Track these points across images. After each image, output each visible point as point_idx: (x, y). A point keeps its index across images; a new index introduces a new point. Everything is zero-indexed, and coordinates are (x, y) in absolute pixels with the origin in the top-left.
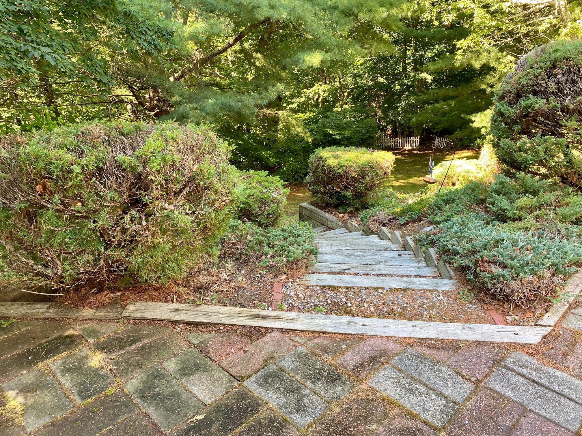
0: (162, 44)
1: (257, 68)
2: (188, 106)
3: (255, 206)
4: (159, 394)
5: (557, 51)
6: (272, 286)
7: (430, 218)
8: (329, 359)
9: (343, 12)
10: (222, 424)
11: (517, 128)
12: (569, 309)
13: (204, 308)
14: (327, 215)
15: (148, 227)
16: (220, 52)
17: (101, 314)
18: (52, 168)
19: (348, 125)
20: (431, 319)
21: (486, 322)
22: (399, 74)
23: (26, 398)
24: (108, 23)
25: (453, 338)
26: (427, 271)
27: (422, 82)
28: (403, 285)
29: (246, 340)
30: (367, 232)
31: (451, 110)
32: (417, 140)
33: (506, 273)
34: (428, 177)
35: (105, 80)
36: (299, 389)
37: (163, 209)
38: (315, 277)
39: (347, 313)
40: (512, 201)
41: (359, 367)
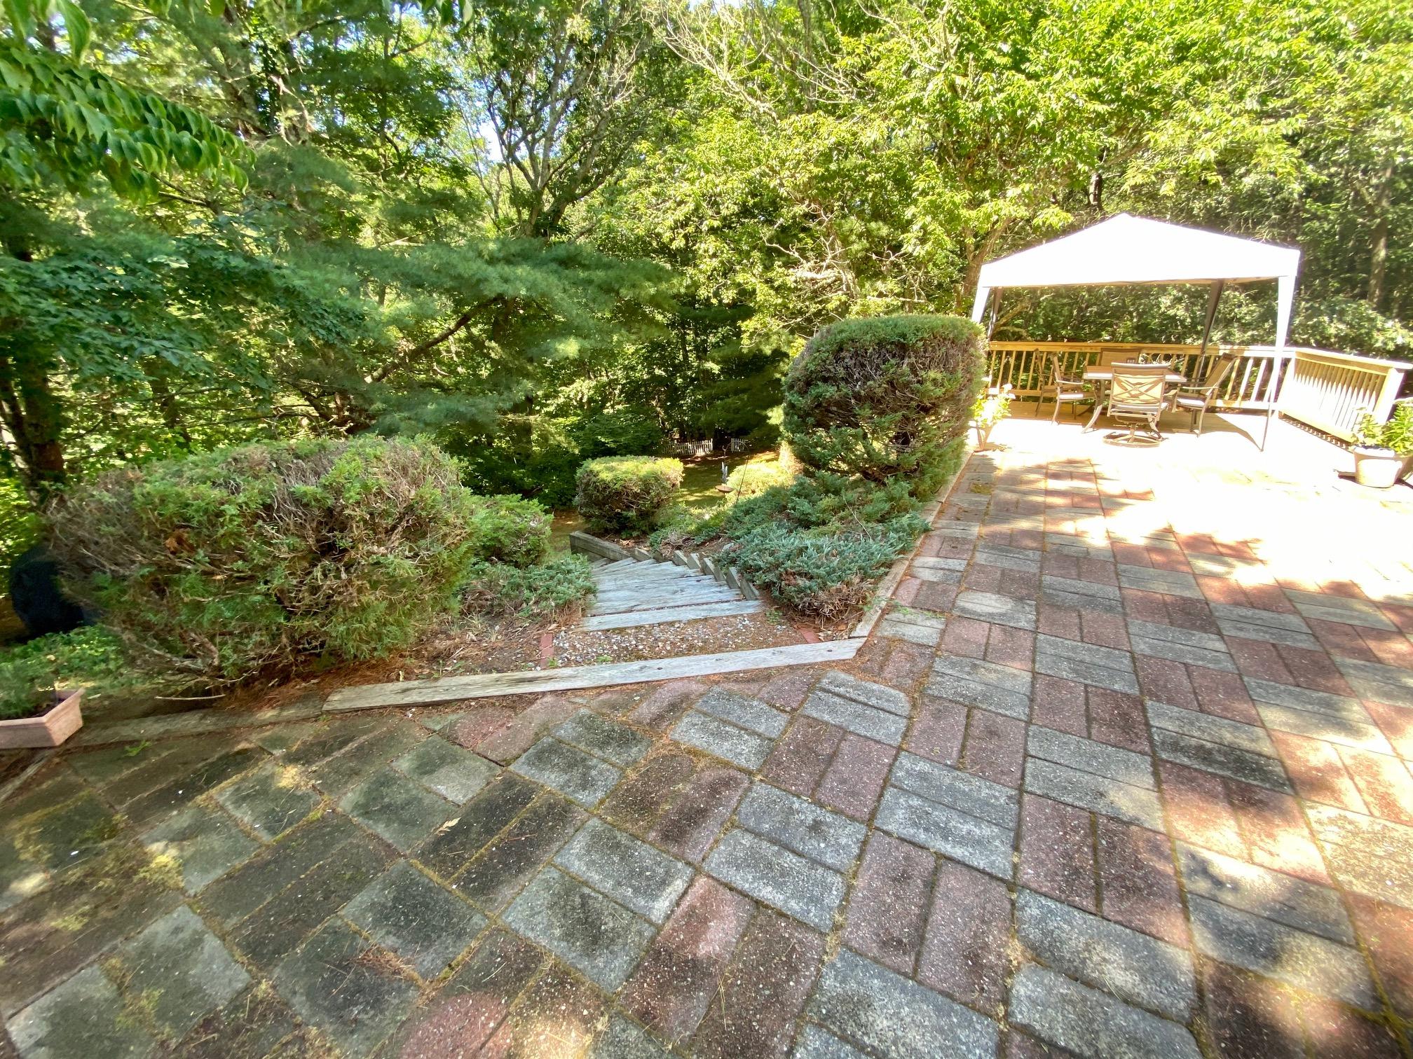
0: (348, 331)
1: (493, 360)
2: (397, 416)
3: (506, 541)
4: (389, 806)
5: (841, 331)
6: (538, 640)
7: (729, 533)
8: (619, 716)
9: (600, 287)
10: (485, 825)
11: (811, 420)
12: (881, 616)
13: (445, 682)
14: (607, 544)
15: (350, 581)
16: (437, 341)
17: (290, 713)
18: (190, 512)
19: (624, 430)
20: (736, 649)
21: (798, 642)
22: (681, 364)
23: (182, 850)
24: (261, 304)
25: (763, 666)
26: (728, 594)
27: (708, 372)
28: (702, 614)
29: (508, 712)
30: (659, 559)
31: (745, 406)
32: (709, 444)
33: (813, 584)
34: (723, 487)
35: (263, 385)
36: (584, 760)
37: (370, 553)
38: (595, 620)
39: (639, 658)
40: (813, 503)
41: (659, 718)
